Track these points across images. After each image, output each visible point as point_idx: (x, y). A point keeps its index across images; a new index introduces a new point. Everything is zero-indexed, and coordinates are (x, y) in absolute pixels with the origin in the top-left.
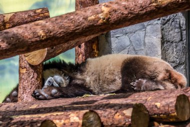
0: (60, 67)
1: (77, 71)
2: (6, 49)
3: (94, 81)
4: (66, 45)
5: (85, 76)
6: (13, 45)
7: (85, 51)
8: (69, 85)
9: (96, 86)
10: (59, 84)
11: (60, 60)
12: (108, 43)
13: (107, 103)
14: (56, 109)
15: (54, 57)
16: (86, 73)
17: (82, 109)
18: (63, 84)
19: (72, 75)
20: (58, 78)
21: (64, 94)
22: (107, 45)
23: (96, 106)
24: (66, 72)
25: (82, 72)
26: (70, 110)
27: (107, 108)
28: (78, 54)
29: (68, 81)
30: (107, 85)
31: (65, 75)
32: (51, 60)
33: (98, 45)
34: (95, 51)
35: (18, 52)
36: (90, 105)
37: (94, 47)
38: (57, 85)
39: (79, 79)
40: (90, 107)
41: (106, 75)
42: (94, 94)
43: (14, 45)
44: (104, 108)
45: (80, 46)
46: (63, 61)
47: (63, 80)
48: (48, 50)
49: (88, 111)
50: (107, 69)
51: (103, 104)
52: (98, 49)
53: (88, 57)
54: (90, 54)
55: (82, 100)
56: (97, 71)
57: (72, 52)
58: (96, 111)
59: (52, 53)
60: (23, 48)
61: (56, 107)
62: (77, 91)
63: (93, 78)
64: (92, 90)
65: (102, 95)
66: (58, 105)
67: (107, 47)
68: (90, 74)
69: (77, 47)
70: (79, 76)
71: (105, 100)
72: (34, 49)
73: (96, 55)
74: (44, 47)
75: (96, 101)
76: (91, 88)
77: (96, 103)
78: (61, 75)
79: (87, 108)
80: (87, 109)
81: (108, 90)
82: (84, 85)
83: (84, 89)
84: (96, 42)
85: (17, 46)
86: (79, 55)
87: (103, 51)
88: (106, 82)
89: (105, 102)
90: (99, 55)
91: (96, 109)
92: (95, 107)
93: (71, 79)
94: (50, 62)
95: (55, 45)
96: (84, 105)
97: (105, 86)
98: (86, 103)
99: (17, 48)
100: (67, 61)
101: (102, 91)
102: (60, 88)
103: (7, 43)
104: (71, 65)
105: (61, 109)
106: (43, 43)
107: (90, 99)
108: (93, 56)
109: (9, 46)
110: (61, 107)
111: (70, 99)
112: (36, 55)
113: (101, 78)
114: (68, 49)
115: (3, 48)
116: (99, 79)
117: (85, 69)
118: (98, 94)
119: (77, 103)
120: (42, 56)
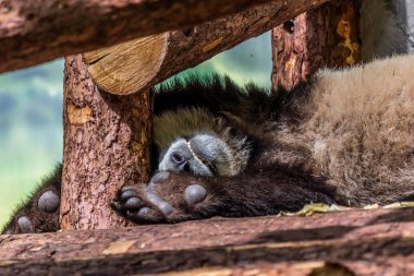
1: (276, 118)
2: (17, 37)
3: (341, 154)
4: (237, 22)
5: (310, 134)
6: (42, 20)
7: (310, 42)
8: (250, 169)
9: (349, 172)
10: (213, 165)
11: (216, 77)
12: (395, 13)
13: (392, 234)
14: (202, 258)
15: (193, 64)
16: (311, 123)
17: (298, 256)
18: (227, 163)
19: (259, 132)
20: (209, 142)
22: (392, 21)
23: (350, 246)
24: (238, 119)
26: (253, 260)
27: (392, 255)
28: (280, 56)
29: (244, 155)
30: (391, 167)
31: (233, 133)
32: (183, 77)
33: (356, 21)
34: (347, 43)
35: (62, 45)
36: (328, 243)
37: (344, 27)
38: (205, 167)
39: (287, 148)
40: (328, 250)
41: (389, 132)
42: (342, 202)
43: (49, 19)
44: (379, 254)
45: (289, 26)
47: (228, 151)
48: (171, 39)
49: (318, 264)
50: (391, 111)
51: (376, 241)
52: (357, 37)
53: (319, 65)
54: (328, 52)
55: (297, 224)
56: (352, 117)
58: (351, 265)
59: (185, 49)
60: (80, 31)
61: (201, 250)
62: (278, 192)
63: (339, 143)
64: (334, 189)
65: (372, 208)
66: (208, 243)
67: (391, 29)
68: (327, 126)
69: (278, 30)
70: (285, 135)
71: (385, 226)
72: (121, 37)
73: (350, 59)
74: (157, 29)
75: (350, 229)
76: (332, 182)
77: (351, 236)
78: (219, 133)
79: (318, 252)
80: (317, 258)
81: (395, 188)
82: (307, 167)
83: (305, 183)
84: (351, 11)
85: (57, 22)
86: (287, 58)
87: (376, 43)
88: (387, 159)
89: (382, 231)
90: (361, 59)
91: (348, 257)
92: (343, 252)
93: (257, 146)
94: (178, 83)
95: (199, 21)
96: (307, 244)
97: (383, 171)
98: (313, 234)
99: (56, 32)
101: (372, 190)
103: (21, 12)
105: (218, 258)
106: (154, 15)
107: (329, 221)
108: (339, 63)
109: (30, 25)
110: (219, 250)
111: (253, 221)
112: (126, 58)
113: (366, 142)
114: (244, 35)
115: (6, 31)
116: (361, 148)
118: (358, 202)
119: (278, 237)
120: (148, 61)
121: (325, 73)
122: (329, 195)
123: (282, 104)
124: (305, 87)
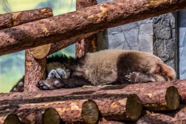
0: (62, 61)
1: (77, 65)
2: (13, 45)
3: (92, 73)
4: (67, 41)
6: (20, 41)
7: (85, 46)
8: (70, 77)
9: (94, 78)
10: (61, 76)
11: (62, 55)
12: (106, 39)
13: (104, 93)
14: (58, 99)
15: (57, 51)
16: (85, 66)
17: (82, 98)
18: (64, 76)
19: (72, 68)
20: (61, 70)
21: (65, 85)
22: (105, 41)
23: (94, 96)
24: (67, 65)
25: (81, 65)
26: (71, 99)
27: (104, 98)
28: (78, 49)
29: (69, 73)
30: (104, 77)
31: (66, 68)
32: (54, 54)
33: (96, 41)
34: (94, 46)
35: (25, 47)
36: (89, 95)
37: (93, 43)
38: (59, 77)
39: (79, 72)
40: (89, 97)
41: (104, 68)
42: (92, 85)
43: (21, 40)
44: (101, 98)
45: (80, 42)
46: (65, 55)
48: (51, 45)
49: (87, 100)
50: (104, 63)
51: (100, 94)
52: (96, 45)
53: (87, 52)
54: (89, 49)
55: (81, 90)
56: (95, 64)
57: (73, 47)
58: (94, 100)
59: (55, 48)
60: (29, 43)
61: (58, 97)
62: (77, 82)
63: (92, 71)
65: (100, 87)
66: (60, 95)
67: (104, 43)
68: (89, 67)
69: (77, 43)
70: (79, 69)
71: (103, 91)
72: (39, 45)
73: (94, 50)
74: (48, 43)
75: (94, 91)
76: (90, 80)
77: (94, 93)
78: (63, 68)
79: (86, 97)
80: (86, 99)
81: (105, 82)
82: (84, 77)
84: (95, 38)
85: (23, 41)
86: (79, 50)
87: (101, 46)
88: (103, 75)
89: (102, 92)
90: (97, 50)
91: (94, 98)
92: (93, 97)
93: (72, 71)
94: (53, 56)
95: (58, 41)
96: (84, 95)
97: (102, 77)
98: (85, 93)
99: (23, 43)
100: (68, 55)
101: (100, 82)
102: (61, 80)
103: (15, 39)
104: (71, 58)
105: (62, 98)
106: (47, 39)
107: (89, 90)
108: (92, 51)
109: (17, 42)
110: (62, 96)
111: (71, 89)
112: (40, 50)
113: (98, 71)
114: (69, 44)
115: (11, 43)
116: (97, 72)
117: (84, 62)
118: (96, 85)
119: (77, 93)
120: (46, 51)
121: (88, 54)
122: (89, 83)
123: (78, 61)
124: (84, 57)
